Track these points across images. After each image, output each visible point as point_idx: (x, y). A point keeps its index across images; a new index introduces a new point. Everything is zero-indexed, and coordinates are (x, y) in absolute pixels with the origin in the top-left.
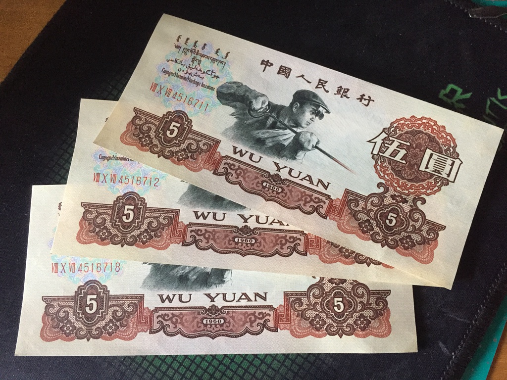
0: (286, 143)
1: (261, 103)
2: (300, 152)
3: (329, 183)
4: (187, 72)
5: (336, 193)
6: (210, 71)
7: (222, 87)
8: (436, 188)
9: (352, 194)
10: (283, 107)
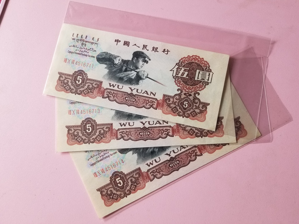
0: (133, 78)
1: (118, 60)
2: (140, 81)
3: (155, 93)
4: (80, 51)
5: (159, 97)
6: (91, 49)
7: (98, 55)
8: (204, 87)
9: (167, 96)
10: (129, 61)
